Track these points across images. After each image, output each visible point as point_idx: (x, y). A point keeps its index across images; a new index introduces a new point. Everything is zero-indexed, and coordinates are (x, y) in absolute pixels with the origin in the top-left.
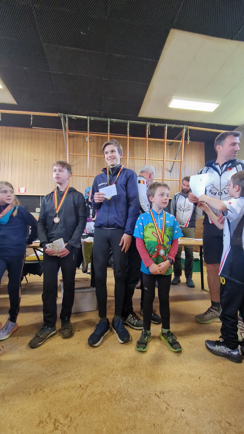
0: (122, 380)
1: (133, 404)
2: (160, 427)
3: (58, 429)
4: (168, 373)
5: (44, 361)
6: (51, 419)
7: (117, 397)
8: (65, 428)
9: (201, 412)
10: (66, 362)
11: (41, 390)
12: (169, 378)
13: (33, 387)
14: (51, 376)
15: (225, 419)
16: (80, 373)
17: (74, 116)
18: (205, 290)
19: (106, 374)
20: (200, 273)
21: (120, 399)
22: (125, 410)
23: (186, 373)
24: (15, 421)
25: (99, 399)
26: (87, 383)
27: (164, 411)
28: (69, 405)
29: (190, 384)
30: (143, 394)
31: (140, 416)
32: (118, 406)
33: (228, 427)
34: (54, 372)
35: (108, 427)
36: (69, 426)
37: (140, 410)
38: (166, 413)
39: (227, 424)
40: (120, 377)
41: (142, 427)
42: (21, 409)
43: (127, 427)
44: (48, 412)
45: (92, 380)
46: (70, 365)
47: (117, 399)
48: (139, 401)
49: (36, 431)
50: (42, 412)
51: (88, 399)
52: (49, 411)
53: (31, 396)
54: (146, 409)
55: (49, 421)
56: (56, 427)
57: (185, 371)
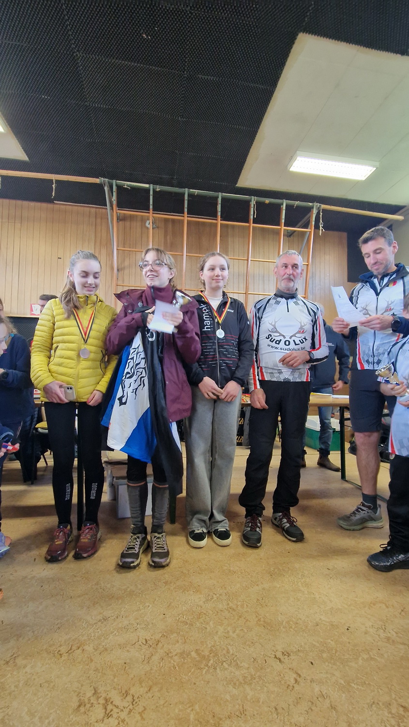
0: (217, 632)
1: (237, 673)
2: (287, 714)
3: (111, 715)
4: (293, 619)
5: (82, 598)
6: (98, 698)
7: (210, 660)
8: (123, 715)
9: (356, 687)
10: (120, 601)
11: (78, 649)
12: (296, 629)
13: (65, 642)
14: (95, 624)
15: (396, 701)
16: (145, 619)
17: (127, 184)
18: (347, 481)
19: (188, 622)
20: (340, 452)
21: (216, 665)
22: (225, 684)
23: (324, 621)
24: (38, 702)
25: (180, 665)
26: (158, 636)
27: (291, 685)
28: (129, 675)
29: (332, 639)
30: (255, 657)
31: (251, 694)
32: (212, 677)
33: (402, 713)
34: (100, 617)
35: (197, 713)
36: (130, 711)
37: (251, 684)
38: (296, 688)
39: (401, 709)
40: (213, 626)
41: (255, 713)
42: (46, 682)
43: (229, 713)
44: (92, 687)
45: (166, 632)
46: (126, 606)
47: (210, 665)
48: (249, 668)
49: (74, 720)
50: (82, 686)
51: (160, 663)
52: (95, 684)
53: (63, 658)
54: (261, 682)
55: (95, 702)
56: (107, 712)
57: (322, 617)
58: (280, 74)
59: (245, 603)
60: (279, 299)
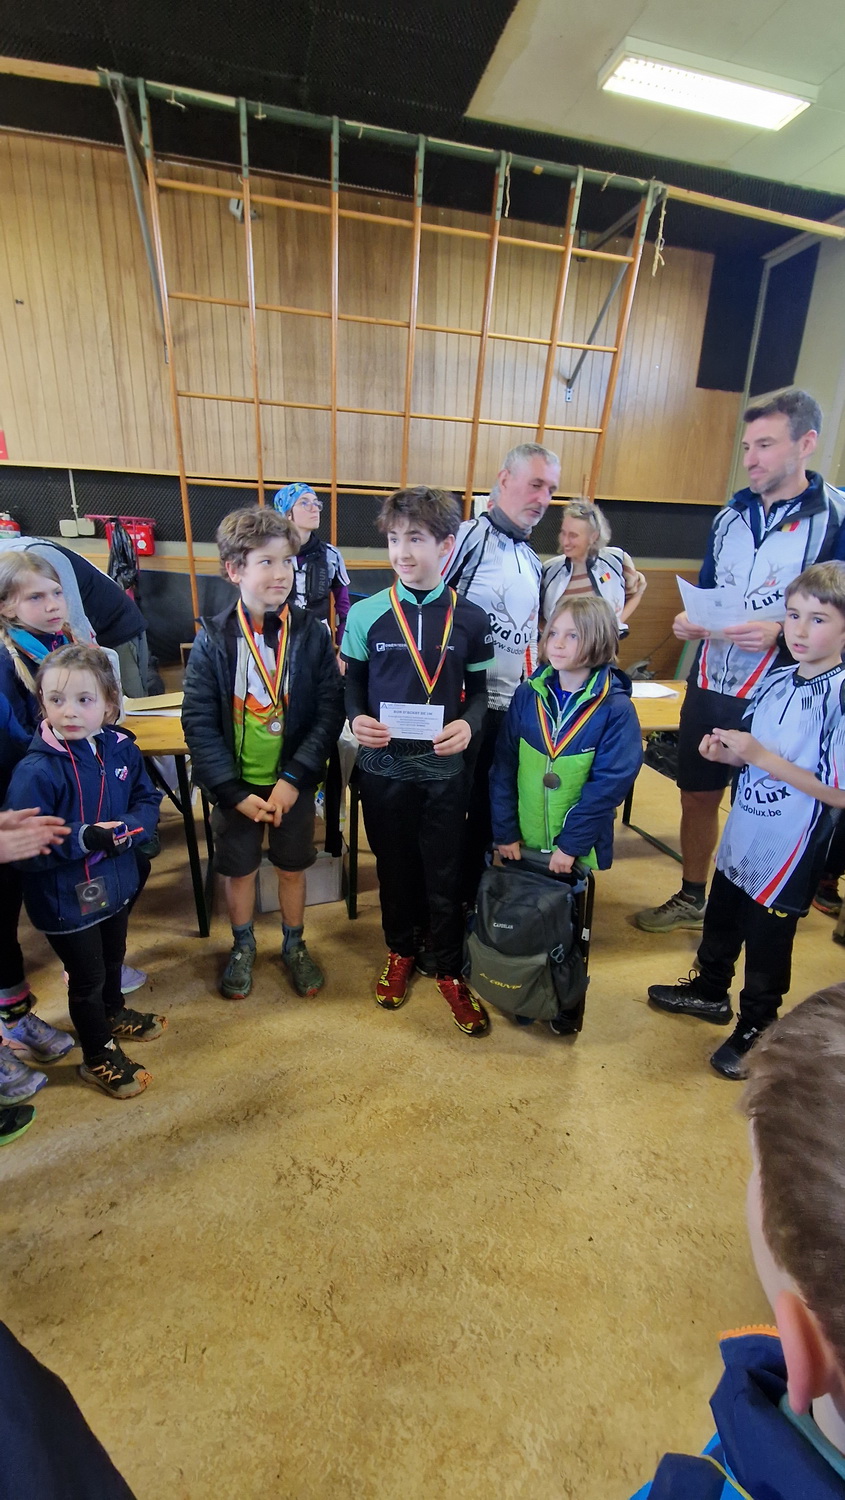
5: (243, 1046)
6: (299, 1169)
8: (335, 1184)
10: (298, 1047)
11: (258, 1113)
13: (238, 1106)
16: (338, 1068)
21: (438, 1120)
22: (451, 1141)
25: (393, 1123)
26: (359, 1091)
27: (530, 1137)
28: (331, 1139)
30: (486, 1107)
31: (482, 1150)
32: (435, 1134)
35: (422, 1175)
36: (342, 1179)
37: (481, 1139)
38: (535, 1141)
40: (430, 1073)
41: (488, 1170)
43: (458, 1172)
45: (369, 1084)
46: (308, 1054)
48: (479, 1121)
49: (277, 1193)
50: (275, 1157)
51: (367, 1123)
53: (241, 1126)
54: (493, 1136)
55: (297, 1173)
56: (315, 1183)
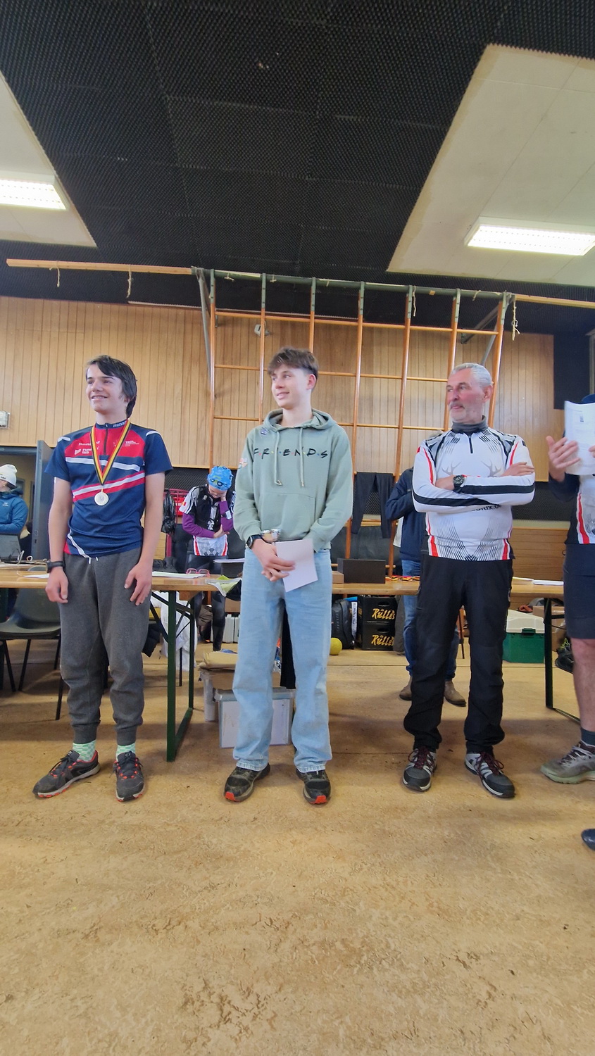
0: (371, 917)
1: (403, 977)
2: (478, 1040)
4: (482, 908)
5: (180, 855)
6: (210, 995)
8: (246, 1021)
9: (579, 1010)
10: (232, 863)
11: (179, 924)
12: (486, 922)
13: (161, 913)
14: (199, 891)
16: (268, 890)
17: (229, 274)
18: (555, 709)
19: (329, 899)
20: (544, 666)
21: (372, 963)
22: (385, 990)
23: (528, 913)
24: (130, 993)
25: (320, 958)
26: (287, 916)
29: (541, 940)
30: (427, 956)
31: (424, 1008)
32: (367, 979)
34: (205, 884)
35: (349, 1028)
36: (255, 1016)
38: (489, 1006)
40: (364, 909)
41: (432, 1035)
42: (140, 966)
43: (394, 1032)
45: (298, 911)
48: (419, 971)
50: (187, 976)
51: (292, 953)
54: (438, 993)
55: (206, 1000)
56: (224, 1015)
57: (525, 909)
58: (457, 107)
59: (408, 878)
60: (458, 436)
